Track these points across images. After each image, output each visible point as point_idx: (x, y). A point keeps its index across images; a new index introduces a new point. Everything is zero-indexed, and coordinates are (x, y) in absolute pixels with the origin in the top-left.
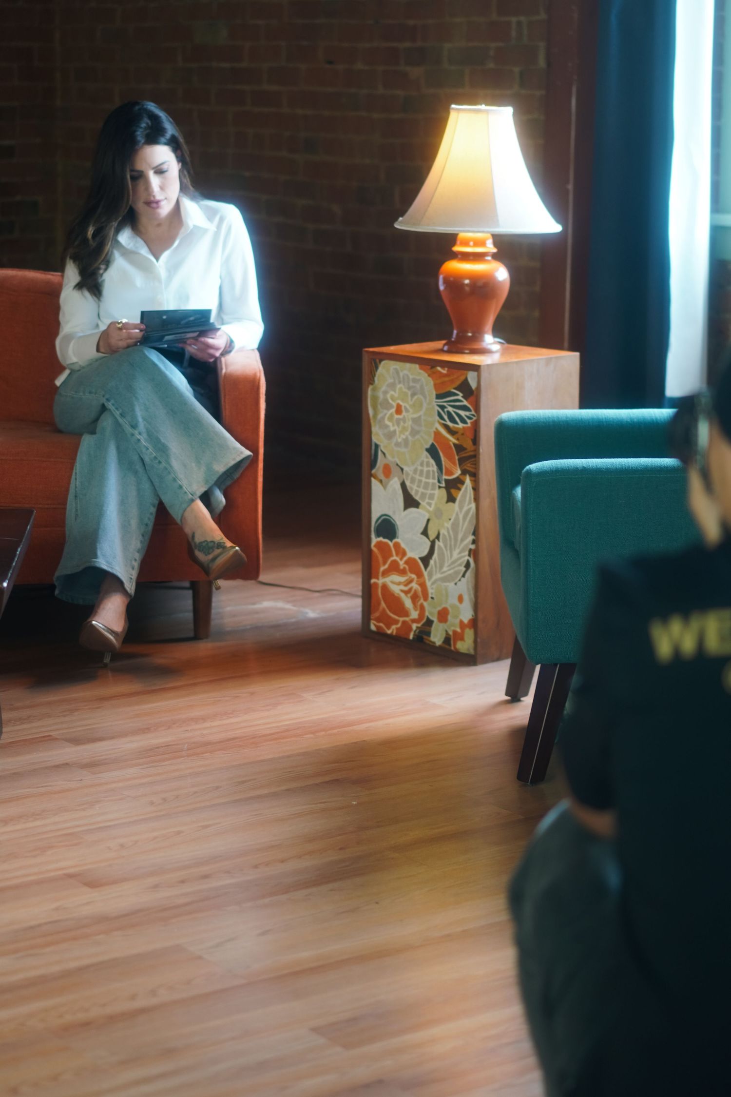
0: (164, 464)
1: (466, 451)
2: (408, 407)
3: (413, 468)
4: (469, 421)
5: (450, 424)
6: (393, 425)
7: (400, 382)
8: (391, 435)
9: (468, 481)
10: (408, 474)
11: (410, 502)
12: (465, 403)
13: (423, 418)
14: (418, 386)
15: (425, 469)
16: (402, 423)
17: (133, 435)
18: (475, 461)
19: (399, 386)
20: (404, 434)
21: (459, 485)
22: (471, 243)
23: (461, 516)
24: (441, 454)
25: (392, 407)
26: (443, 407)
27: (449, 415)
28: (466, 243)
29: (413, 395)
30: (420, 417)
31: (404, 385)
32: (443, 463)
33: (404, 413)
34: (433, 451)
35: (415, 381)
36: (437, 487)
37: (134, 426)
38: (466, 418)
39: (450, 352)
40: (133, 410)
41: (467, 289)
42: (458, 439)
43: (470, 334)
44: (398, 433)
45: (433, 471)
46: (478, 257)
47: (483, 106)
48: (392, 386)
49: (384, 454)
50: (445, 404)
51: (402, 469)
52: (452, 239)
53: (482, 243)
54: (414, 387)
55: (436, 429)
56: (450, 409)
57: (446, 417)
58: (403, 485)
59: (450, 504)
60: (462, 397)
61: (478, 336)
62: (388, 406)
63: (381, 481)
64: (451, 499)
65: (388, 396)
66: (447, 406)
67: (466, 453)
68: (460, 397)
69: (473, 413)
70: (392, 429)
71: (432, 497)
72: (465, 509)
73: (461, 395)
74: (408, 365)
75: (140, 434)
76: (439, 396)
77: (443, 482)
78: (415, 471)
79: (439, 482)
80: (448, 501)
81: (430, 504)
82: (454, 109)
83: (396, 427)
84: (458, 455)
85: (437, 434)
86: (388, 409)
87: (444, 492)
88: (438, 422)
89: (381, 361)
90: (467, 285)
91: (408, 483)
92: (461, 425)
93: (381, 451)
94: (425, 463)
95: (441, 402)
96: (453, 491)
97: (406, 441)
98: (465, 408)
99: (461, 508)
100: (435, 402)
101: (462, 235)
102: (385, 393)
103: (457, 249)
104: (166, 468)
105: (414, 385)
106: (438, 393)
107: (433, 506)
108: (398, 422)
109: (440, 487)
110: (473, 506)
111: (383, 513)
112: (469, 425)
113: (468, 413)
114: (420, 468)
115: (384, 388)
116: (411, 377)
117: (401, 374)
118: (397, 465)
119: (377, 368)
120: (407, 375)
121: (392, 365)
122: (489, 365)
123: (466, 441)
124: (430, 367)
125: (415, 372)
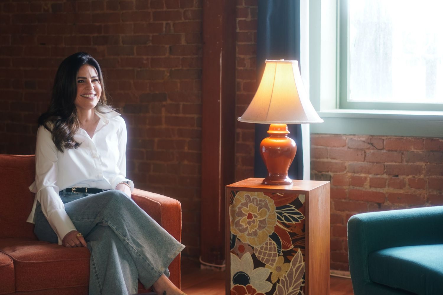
0: (142, 256)
1: (298, 236)
2: (256, 214)
3: (260, 246)
4: (299, 220)
5: (287, 222)
6: (246, 225)
7: (251, 202)
8: (243, 230)
9: (299, 251)
10: (256, 250)
11: (258, 264)
12: (297, 211)
13: (266, 220)
14: (263, 204)
15: (269, 246)
16: (252, 223)
17: (124, 240)
18: (305, 240)
19: (249, 205)
20: (254, 229)
21: (293, 254)
22: (279, 129)
23: (294, 270)
24: (280, 238)
25: (245, 215)
26: (281, 214)
27: (286, 218)
28: (276, 129)
29: (259, 209)
30: (265, 219)
31: (253, 203)
32: (281, 242)
33: (254, 218)
34: (274, 237)
35: (260, 201)
36: (277, 256)
37: (125, 236)
38: (297, 218)
39: (268, 184)
40: (123, 227)
41: (279, 152)
42: (292, 230)
43: (279, 175)
44: (249, 228)
45: (275, 247)
46: (282, 136)
47: (283, 60)
48: (246, 205)
49: (240, 240)
50: (283, 212)
51: (253, 248)
52: (267, 127)
53: (282, 129)
54: (260, 204)
55: (276, 225)
56: (286, 214)
57: (283, 219)
58: (253, 256)
59: (287, 263)
60: (294, 208)
62: (241, 214)
63: (237, 255)
64: (287, 261)
65: (242, 210)
66: (284, 213)
67: (298, 237)
68: (293, 208)
69: (303, 215)
70: (245, 227)
71: (274, 261)
72: (297, 265)
73: (294, 207)
74: (256, 193)
75: (128, 240)
76: (277, 209)
77: (282, 253)
78: (262, 248)
79: (279, 252)
80: (285, 262)
81: (272, 265)
82: (267, 62)
83: (248, 225)
84: (291, 238)
85: (277, 228)
86: (242, 217)
87: (282, 257)
88: (278, 221)
89: (237, 192)
90: (279, 150)
91: (257, 255)
92: (294, 222)
93: (237, 238)
94: (268, 243)
95: (280, 211)
96: (288, 257)
97: (255, 233)
98: (299, 214)
99: (294, 265)
100: (275, 213)
101: (273, 125)
102: (240, 208)
103: (270, 132)
104: (143, 258)
105: (260, 203)
106: (277, 206)
107: (274, 265)
108: (249, 223)
109: (279, 255)
110: (303, 264)
111: (239, 271)
112: (300, 222)
113: (299, 216)
114: (265, 246)
115: (239, 205)
116: (258, 199)
117: (251, 198)
118: (249, 245)
119: (234, 196)
120: (256, 198)
121: (245, 193)
122: (311, 191)
123: (298, 230)
124: (272, 194)
125: (261, 196)
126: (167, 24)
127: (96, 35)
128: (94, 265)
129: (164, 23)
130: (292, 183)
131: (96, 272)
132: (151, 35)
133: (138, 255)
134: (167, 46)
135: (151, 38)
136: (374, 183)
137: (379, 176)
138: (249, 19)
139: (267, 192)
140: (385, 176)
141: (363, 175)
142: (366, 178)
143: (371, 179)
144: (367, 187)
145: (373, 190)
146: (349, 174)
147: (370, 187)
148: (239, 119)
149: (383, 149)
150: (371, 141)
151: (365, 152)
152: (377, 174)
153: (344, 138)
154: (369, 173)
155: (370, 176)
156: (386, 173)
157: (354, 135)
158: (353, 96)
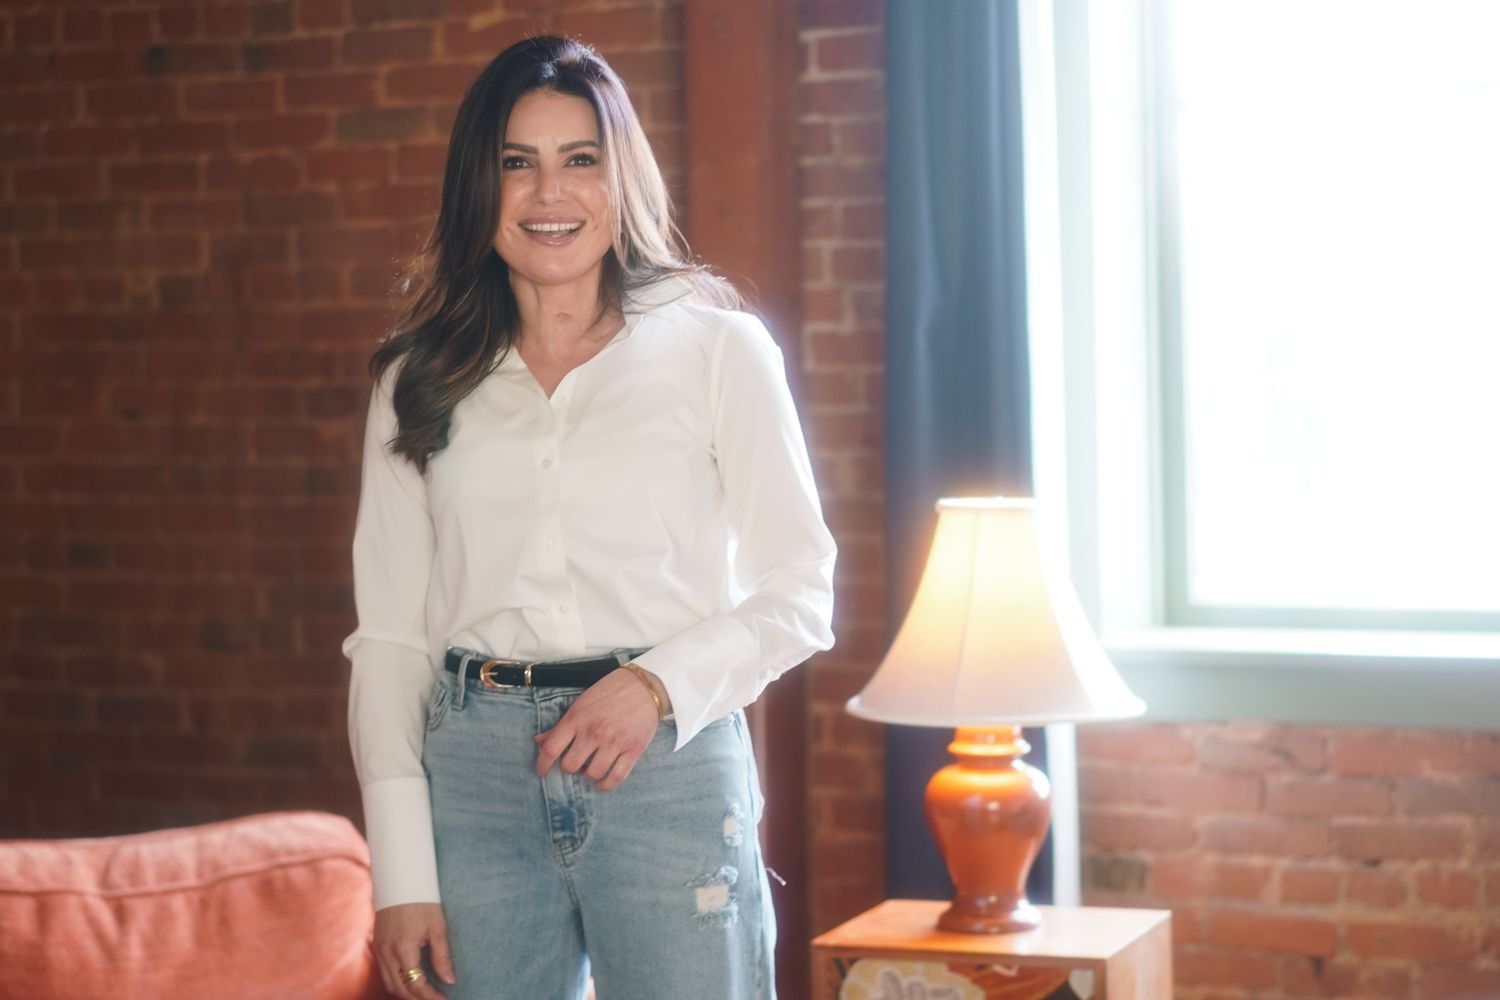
7: (901, 997)
28: (980, 739)
35: (937, 993)
41: (994, 819)
43: (993, 900)
46: (1000, 763)
52: (948, 735)
53: (1004, 738)
61: (1006, 904)
74: (920, 966)
82: (945, 508)
89: (852, 962)
90: (994, 812)
103: (957, 748)
116: (929, 987)
117: (904, 984)
119: (843, 974)
120: (919, 984)
121: (883, 968)
122: (1115, 957)
124: (977, 968)
125: (940, 976)
127: (315, 383)
130: (1039, 922)
136: (1297, 888)
137: (1312, 865)
138: (847, 325)
139: (964, 965)
140: (1335, 864)
141: (1257, 861)
142: (1266, 873)
143: (1288, 877)
144: (1271, 904)
145: (1295, 911)
146: (1210, 859)
147: (1286, 899)
148: (855, 705)
149: (1323, 770)
150: (1284, 745)
151: (1263, 785)
152: (1307, 857)
153: (1187, 732)
154: (1276, 850)
155: (1283, 864)
156: (1340, 852)
157: (1224, 723)
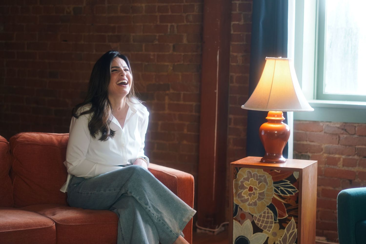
0: (162, 221)
1: (292, 206)
2: (256, 188)
3: (259, 215)
4: (294, 193)
5: (282, 195)
6: (247, 196)
7: (252, 177)
8: (244, 201)
9: (293, 219)
10: (256, 218)
11: (257, 229)
12: (292, 185)
13: (265, 193)
14: (262, 179)
15: (266, 215)
16: (252, 195)
18: (298, 210)
19: (250, 179)
20: (254, 200)
21: (287, 222)
22: (276, 116)
23: (288, 235)
24: (276, 208)
25: (247, 188)
26: (278, 188)
27: (282, 191)
28: (273, 115)
29: (259, 183)
30: (264, 192)
31: (254, 178)
32: (278, 212)
33: (254, 191)
34: (271, 207)
35: (260, 176)
36: (274, 223)
38: (292, 192)
39: (266, 162)
41: (276, 135)
42: (287, 201)
43: (275, 155)
44: (250, 199)
45: (271, 216)
46: (278, 122)
47: (281, 57)
48: (247, 179)
49: (241, 209)
50: (279, 186)
51: (253, 216)
52: (266, 114)
53: (279, 116)
54: (259, 179)
55: (274, 197)
56: (282, 188)
57: (279, 192)
58: (253, 223)
59: (282, 230)
60: (289, 183)
62: (243, 187)
63: (239, 221)
64: (282, 227)
65: (244, 183)
66: (280, 187)
67: (292, 207)
68: (288, 183)
69: (296, 189)
70: (246, 198)
71: (271, 227)
72: (291, 231)
73: (289, 182)
74: (256, 170)
75: (150, 207)
76: (274, 183)
77: (278, 220)
78: (260, 216)
79: (275, 220)
80: (280, 229)
81: (269, 231)
82: (267, 59)
83: (249, 197)
84: (286, 208)
85: (274, 199)
86: (244, 189)
87: (278, 225)
88: (275, 194)
89: (240, 168)
90: (276, 133)
91: (256, 222)
92: (289, 195)
93: (239, 208)
94: (266, 212)
95: (277, 185)
96: (283, 224)
97: (255, 204)
98: (294, 188)
99: (288, 231)
100: (273, 187)
101: (271, 112)
102: (242, 182)
103: (268, 118)
104: (163, 223)
105: (260, 178)
106: (275, 181)
107: (271, 231)
108: (250, 195)
109: (275, 223)
110: (296, 230)
111: (240, 235)
112: (294, 195)
113: (293, 190)
114: (263, 215)
115: (242, 180)
116: (258, 175)
117: (253, 174)
118: (249, 213)
119: (238, 171)
120: (256, 174)
121: (247, 170)
122: (304, 168)
123: (292, 202)
124: (271, 170)
125: (261, 172)
126: (172, 26)
127: (110, 34)
128: (121, 228)
129: (169, 25)
130: (286, 161)
131: (122, 235)
132: (158, 35)
133: (158, 220)
134: (171, 45)
135: (157, 38)
136: (346, 163)
137: (350, 157)
138: (242, 23)
139: (266, 169)
140: (356, 157)
141: (337, 156)
142: (339, 159)
143: (344, 160)
144: (340, 166)
145: (346, 168)
146: (325, 155)
147: (343, 166)
148: (243, 107)
149: (355, 134)
150: (345, 127)
151: (339, 137)
152: (350, 156)
153: (321, 124)
154: (342, 154)
155: (343, 157)
156: (357, 154)
157: (330, 122)
158: (328, 90)
